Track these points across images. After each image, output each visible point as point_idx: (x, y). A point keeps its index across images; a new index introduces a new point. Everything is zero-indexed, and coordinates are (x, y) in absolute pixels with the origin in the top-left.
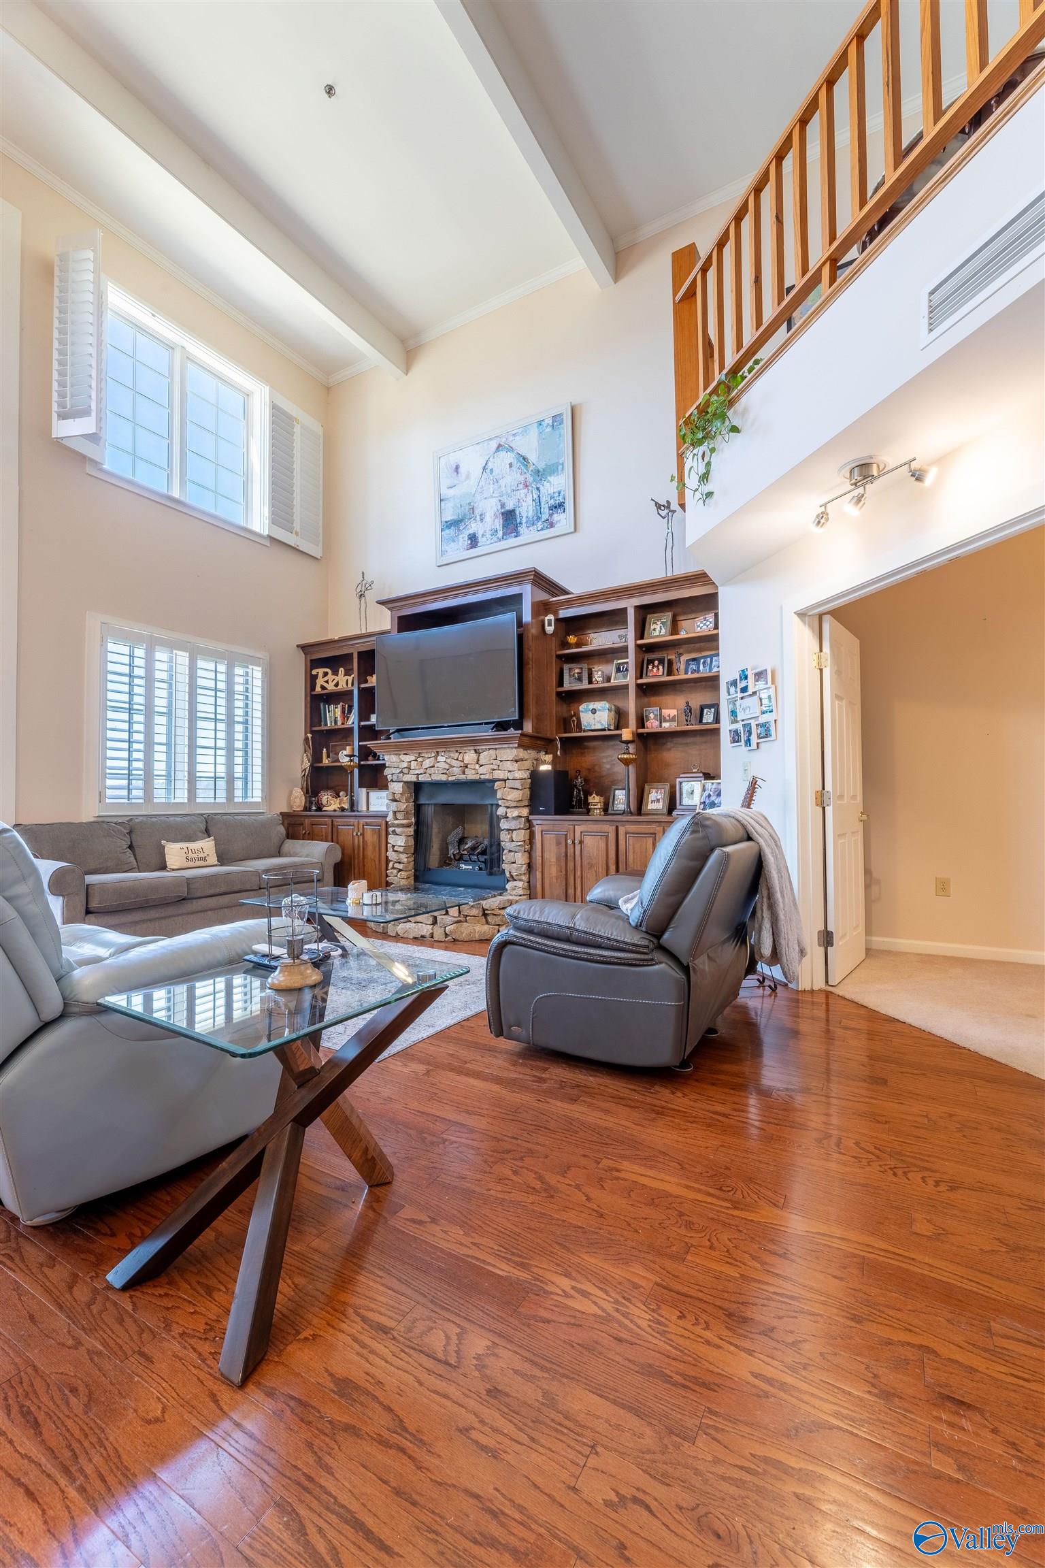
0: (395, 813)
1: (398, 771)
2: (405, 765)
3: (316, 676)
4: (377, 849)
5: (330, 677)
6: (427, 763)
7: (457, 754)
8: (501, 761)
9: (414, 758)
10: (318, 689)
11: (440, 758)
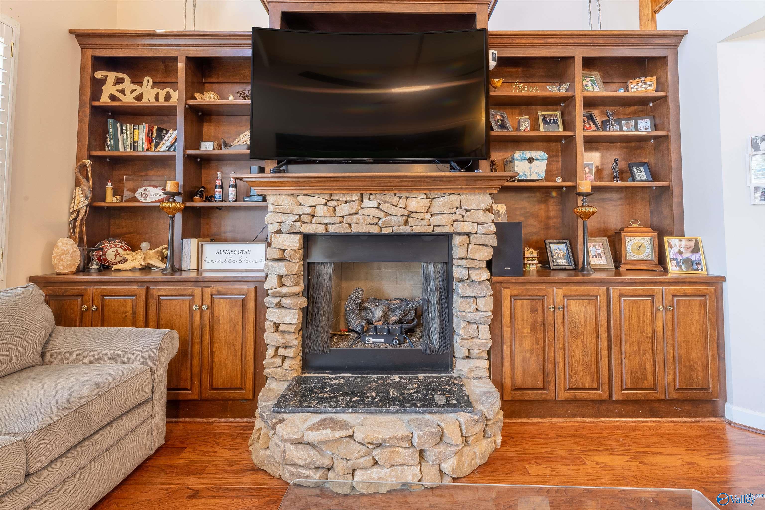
0: (281, 277)
1: (292, 218)
2: (308, 210)
3: (103, 82)
4: (239, 328)
5: (128, 85)
6: (344, 209)
7: (397, 199)
8: (467, 211)
9: (323, 202)
10: (105, 99)
11: (366, 203)
